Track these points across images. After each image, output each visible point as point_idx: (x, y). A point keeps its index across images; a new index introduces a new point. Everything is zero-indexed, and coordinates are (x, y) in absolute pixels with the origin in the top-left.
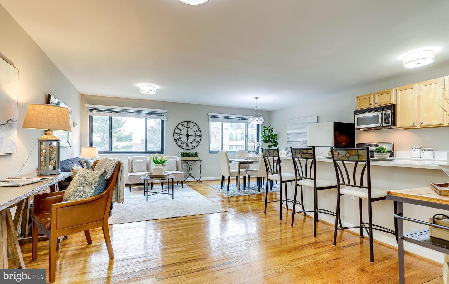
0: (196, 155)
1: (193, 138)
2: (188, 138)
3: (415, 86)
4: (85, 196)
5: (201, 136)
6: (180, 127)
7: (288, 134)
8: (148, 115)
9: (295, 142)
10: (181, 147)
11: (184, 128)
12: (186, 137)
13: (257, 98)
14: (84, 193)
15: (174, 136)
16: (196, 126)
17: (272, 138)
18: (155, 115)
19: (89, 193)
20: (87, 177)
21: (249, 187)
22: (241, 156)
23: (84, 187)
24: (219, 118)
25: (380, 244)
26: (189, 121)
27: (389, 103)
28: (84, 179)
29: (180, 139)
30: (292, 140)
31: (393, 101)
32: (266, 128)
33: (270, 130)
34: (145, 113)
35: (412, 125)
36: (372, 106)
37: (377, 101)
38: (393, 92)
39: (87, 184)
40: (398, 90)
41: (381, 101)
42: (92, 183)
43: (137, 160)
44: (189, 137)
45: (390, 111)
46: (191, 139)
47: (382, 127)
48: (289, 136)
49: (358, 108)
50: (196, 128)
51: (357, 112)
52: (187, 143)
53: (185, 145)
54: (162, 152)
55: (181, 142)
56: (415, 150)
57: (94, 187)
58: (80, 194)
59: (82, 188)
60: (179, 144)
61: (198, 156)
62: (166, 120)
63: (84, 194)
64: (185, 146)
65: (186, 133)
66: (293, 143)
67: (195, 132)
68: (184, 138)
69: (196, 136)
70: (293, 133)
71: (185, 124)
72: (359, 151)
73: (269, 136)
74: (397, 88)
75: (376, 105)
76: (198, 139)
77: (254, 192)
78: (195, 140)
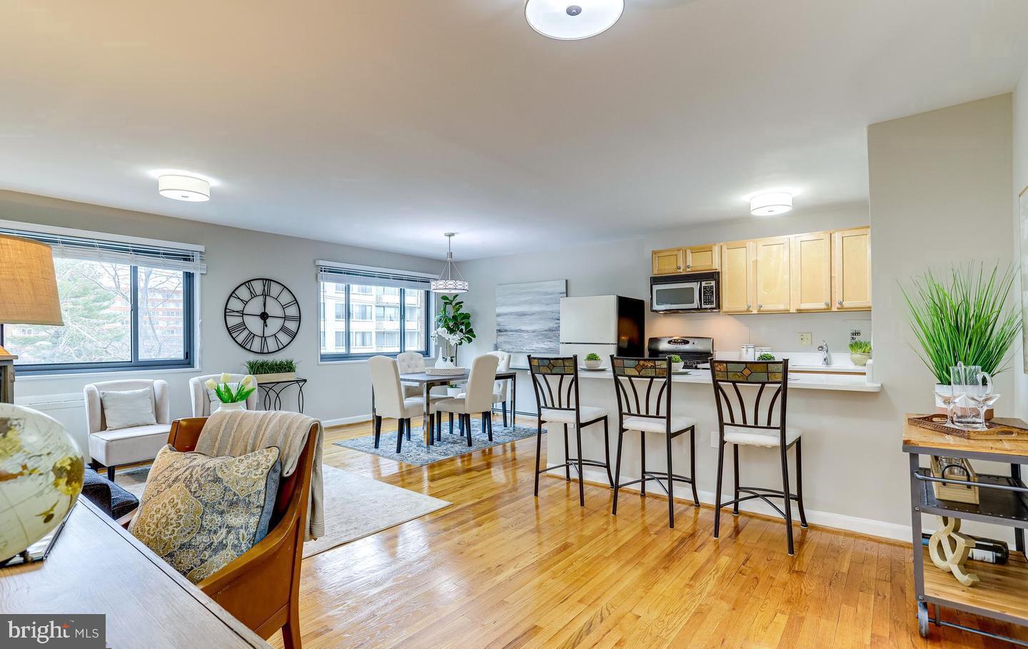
0: (287, 367)
1: (279, 323)
2: (265, 322)
3: (751, 244)
4: (236, 542)
5: (299, 319)
6: (244, 293)
7: (498, 315)
8: (141, 258)
9: (516, 331)
10: (248, 347)
11: (253, 295)
12: (260, 322)
13: (450, 235)
14: (228, 532)
15: (227, 317)
16: (285, 293)
17: (462, 324)
18: (167, 258)
19: (246, 528)
20: (226, 479)
21: (439, 439)
22: (409, 367)
23: (222, 513)
24: (342, 273)
25: (769, 520)
26: (266, 280)
27: (709, 268)
28: (217, 489)
29: (243, 326)
30: (507, 328)
31: (716, 266)
32: (448, 299)
33: (457, 304)
34: (134, 251)
35: (745, 309)
36: (681, 270)
37: (690, 263)
38: (716, 250)
39: (232, 504)
40: (724, 249)
41: (697, 263)
42: (249, 496)
43: (122, 392)
44: (268, 321)
45: (713, 283)
46: (273, 325)
47: (699, 309)
48: (500, 319)
49: (656, 273)
50: (285, 298)
51: (655, 280)
52: (264, 338)
53: (257, 342)
54: (188, 361)
55: (245, 333)
56: (747, 351)
57: (257, 507)
58: (216, 539)
59: (218, 519)
60: (240, 339)
61: (296, 370)
62: (202, 274)
63: (231, 537)
64: (256, 345)
65: (259, 311)
66: (511, 333)
67: (283, 307)
68: (254, 325)
69: (285, 318)
70: (511, 314)
71: (258, 287)
72: (769, 365)
73: (455, 318)
74: (721, 244)
75: (688, 270)
76: (292, 326)
77: (457, 448)
78: (283, 329)
